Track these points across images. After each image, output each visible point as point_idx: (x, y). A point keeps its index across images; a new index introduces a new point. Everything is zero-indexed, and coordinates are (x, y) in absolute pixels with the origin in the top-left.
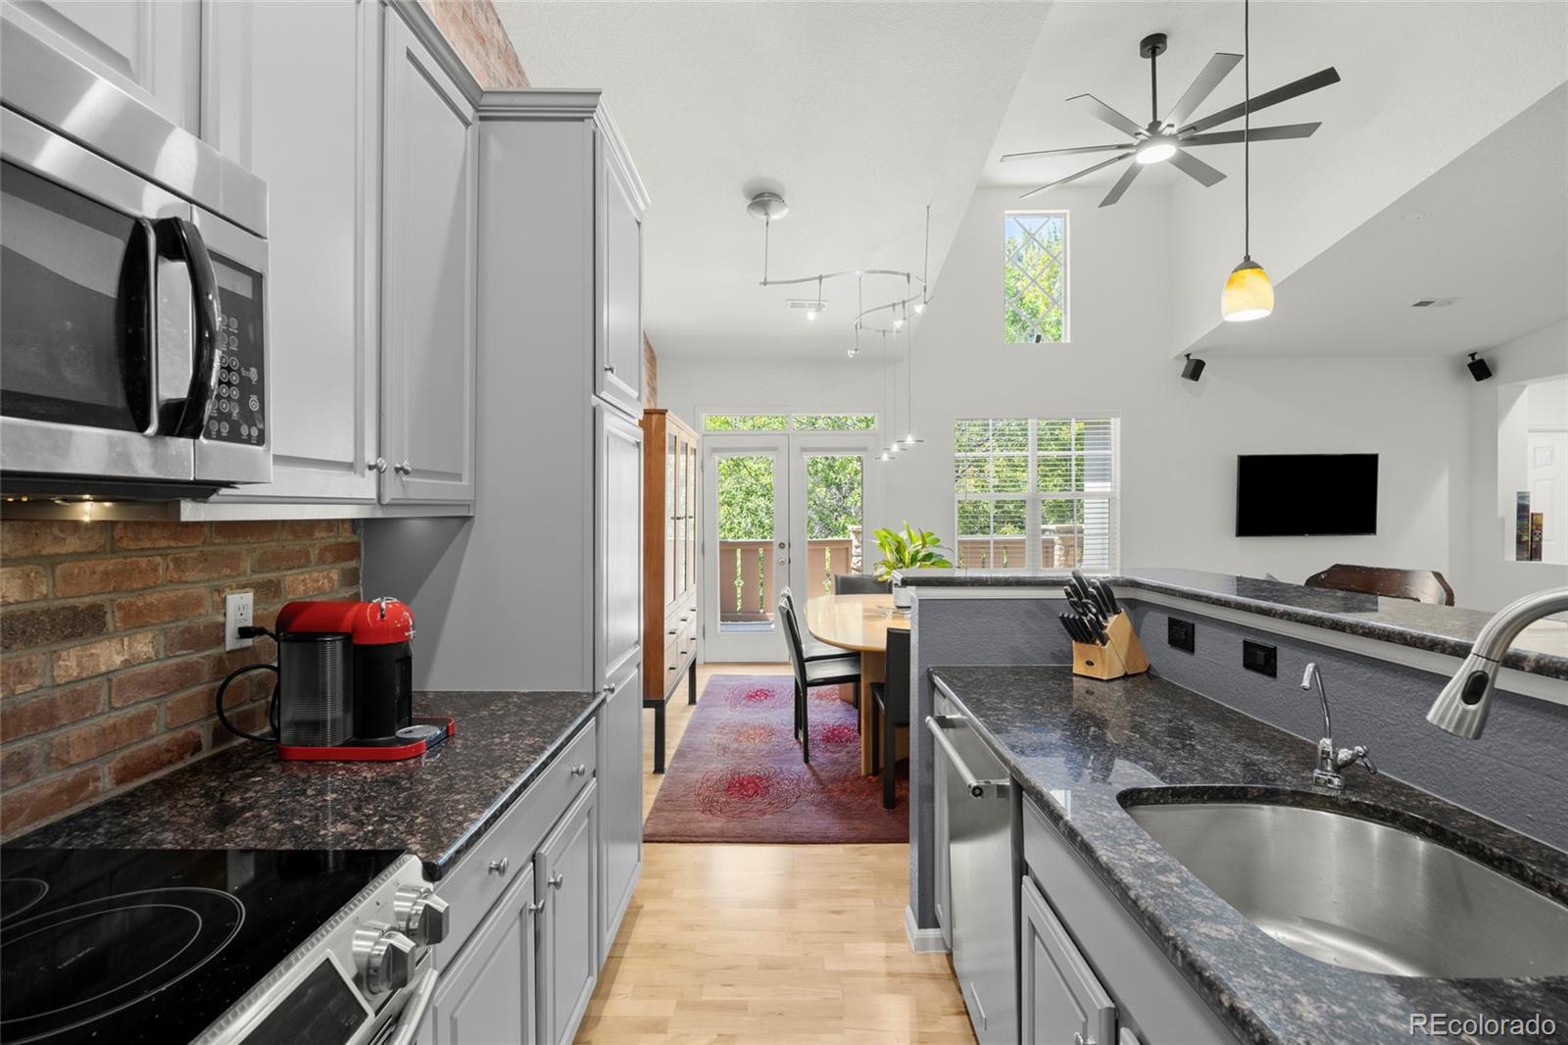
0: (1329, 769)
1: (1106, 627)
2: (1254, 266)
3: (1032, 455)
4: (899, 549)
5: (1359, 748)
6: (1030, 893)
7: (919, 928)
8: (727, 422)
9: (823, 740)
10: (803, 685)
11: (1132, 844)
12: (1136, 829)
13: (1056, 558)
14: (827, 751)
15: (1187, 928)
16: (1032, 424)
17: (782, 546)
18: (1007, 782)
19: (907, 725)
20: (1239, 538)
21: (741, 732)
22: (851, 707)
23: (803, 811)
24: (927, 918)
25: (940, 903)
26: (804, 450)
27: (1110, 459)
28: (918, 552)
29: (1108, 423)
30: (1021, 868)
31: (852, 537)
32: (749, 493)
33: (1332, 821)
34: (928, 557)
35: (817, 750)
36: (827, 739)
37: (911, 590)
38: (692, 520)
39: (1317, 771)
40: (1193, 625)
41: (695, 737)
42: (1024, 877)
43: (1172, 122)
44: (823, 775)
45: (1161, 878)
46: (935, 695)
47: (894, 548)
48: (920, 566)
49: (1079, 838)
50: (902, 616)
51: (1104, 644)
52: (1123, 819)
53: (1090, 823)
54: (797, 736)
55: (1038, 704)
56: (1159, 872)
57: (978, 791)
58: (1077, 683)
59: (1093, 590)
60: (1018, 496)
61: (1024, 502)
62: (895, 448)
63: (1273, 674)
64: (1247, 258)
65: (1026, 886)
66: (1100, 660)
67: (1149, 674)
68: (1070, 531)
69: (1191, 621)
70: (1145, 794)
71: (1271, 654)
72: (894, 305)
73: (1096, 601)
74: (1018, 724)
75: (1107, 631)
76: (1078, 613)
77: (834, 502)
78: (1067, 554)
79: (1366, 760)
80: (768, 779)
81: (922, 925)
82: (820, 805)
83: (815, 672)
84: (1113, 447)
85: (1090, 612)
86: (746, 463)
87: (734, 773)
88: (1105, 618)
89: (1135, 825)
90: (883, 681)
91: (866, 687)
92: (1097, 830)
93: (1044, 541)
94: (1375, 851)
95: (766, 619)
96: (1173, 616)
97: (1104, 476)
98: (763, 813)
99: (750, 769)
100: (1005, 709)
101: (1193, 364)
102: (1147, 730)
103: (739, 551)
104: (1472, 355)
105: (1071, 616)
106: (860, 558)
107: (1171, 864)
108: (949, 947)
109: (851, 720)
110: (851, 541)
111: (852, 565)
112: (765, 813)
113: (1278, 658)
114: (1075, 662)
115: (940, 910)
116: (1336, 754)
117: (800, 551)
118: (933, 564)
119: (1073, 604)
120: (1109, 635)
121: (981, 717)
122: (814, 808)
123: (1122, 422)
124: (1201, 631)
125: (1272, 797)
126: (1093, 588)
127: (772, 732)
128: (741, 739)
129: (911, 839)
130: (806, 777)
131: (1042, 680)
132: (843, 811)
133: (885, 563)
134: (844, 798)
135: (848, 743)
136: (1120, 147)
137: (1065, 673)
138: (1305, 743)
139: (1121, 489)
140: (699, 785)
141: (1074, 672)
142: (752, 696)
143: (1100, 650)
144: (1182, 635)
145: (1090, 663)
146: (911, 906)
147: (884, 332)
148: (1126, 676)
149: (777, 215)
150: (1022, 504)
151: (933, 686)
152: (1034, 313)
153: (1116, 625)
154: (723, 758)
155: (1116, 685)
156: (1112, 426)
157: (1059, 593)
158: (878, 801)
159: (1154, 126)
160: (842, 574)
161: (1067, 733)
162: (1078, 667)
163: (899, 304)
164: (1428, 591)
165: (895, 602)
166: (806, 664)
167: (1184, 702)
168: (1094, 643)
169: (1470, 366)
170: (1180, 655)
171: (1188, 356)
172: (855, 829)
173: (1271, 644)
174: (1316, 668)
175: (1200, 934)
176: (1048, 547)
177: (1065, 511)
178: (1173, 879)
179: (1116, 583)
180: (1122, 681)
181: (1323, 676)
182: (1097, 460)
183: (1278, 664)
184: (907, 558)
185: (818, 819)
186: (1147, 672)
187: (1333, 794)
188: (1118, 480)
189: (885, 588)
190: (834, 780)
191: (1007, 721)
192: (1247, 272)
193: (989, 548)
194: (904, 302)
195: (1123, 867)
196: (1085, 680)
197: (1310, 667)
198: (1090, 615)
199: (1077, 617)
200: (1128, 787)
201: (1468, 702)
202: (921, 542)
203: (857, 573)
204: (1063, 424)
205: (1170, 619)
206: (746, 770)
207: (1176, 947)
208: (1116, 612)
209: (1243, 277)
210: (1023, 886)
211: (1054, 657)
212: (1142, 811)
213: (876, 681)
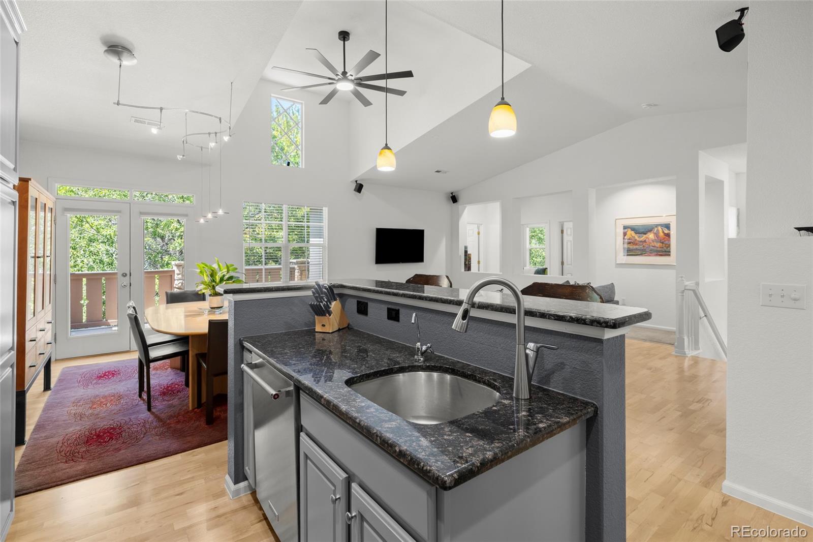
0: (420, 354)
1: (331, 307)
2: (389, 149)
3: (285, 223)
4: (212, 275)
5: (429, 345)
6: (305, 440)
7: (235, 485)
8: (72, 191)
9: (161, 395)
10: (145, 363)
11: (354, 400)
12: (355, 394)
13: (296, 276)
14: (164, 400)
15: (381, 427)
16: (285, 207)
17: (124, 275)
18: (292, 388)
19: (225, 372)
20: (376, 265)
21: (94, 402)
22: (179, 371)
23: (149, 441)
24: (239, 476)
25: (247, 466)
26: (141, 213)
27: (323, 227)
28: (224, 276)
29: (322, 210)
30: (299, 429)
31: (175, 268)
32: (91, 240)
33: (422, 375)
34: (231, 278)
35: (156, 401)
36: (163, 394)
37: (230, 297)
38: (49, 258)
39: (416, 356)
40: (367, 303)
41: (53, 413)
42: (301, 433)
43: (352, 74)
44: (163, 416)
45: (368, 411)
46: (244, 353)
47: (209, 273)
48: (226, 283)
49: (332, 404)
50: (214, 313)
51: (330, 316)
52: (349, 391)
53: (336, 396)
54: (140, 396)
55: (302, 348)
56: (367, 409)
57: (276, 397)
58: (318, 336)
59: (325, 290)
60: (275, 245)
61: (280, 247)
62: (210, 216)
63: (398, 320)
64: (386, 144)
65: (302, 437)
66: (328, 324)
67: (349, 328)
68: (303, 263)
69: (366, 301)
70: (355, 379)
71: (397, 312)
72: (209, 134)
73: (327, 295)
74: (294, 359)
75: (331, 309)
76: (318, 301)
77: (159, 246)
78: (301, 275)
79: (431, 349)
80: (120, 427)
81: (236, 482)
82: (162, 435)
83: (154, 353)
84: (324, 221)
85: (324, 301)
86: (88, 220)
87: (90, 431)
88: (330, 303)
89: (354, 392)
90: (206, 352)
91: (192, 357)
92: (339, 398)
93: (291, 268)
94: (435, 383)
95: (108, 325)
96: (359, 300)
97: (320, 236)
98: (119, 450)
99: (103, 424)
100: (286, 353)
101: (358, 185)
102: (352, 352)
103: (84, 280)
104: (452, 193)
105: (315, 303)
106: (181, 281)
107: (371, 404)
108: (254, 487)
109: (180, 378)
110: (174, 271)
111: (175, 286)
112: (120, 450)
113: (400, 313)
114: (316, 326)
115: (248, 470)
116: (422, 349)
117: (138, 278)
118: (234, 282)
119: (316, 298)
120: (332, 311)
121: (275, 358)
122: (158, 437)
123: (328, 209)
124: (370, 305)
125: (402, 370)
126: (325, 289)
127: (120, 397)
128: (95, 406)
129: (229, 436)
130: (150, 420)
131: (302, 337)
132: (178, 434)
133: (204, 283)
134: (179, 426)
135: (179, 393)
136: (330, 79)
137: (312, 332)
138: (410, 347)
139: (328, 242)
140: (60, 445)
141: (316, 331)
142: (101, 377)
143: (328, 318)
144: (362, 308)
145: (323, 326)
146: (229, 475)
147: (202, 148)
148: (339, 330)
149: (127, 62)
150: (279, 249)
151: (243, 348)
152: (282, 149)
153: (335, 305)
154: (80, 422)
155: (336, 334)
156: (324, 212)
157: (309, 293)
158: (202, 423)
159: (344, 73)
160: (169, 291)
161: (318, 359)
162: (318, 328)
163: (213, 133)
164: (445, 283)
165: (210, 305)
166: (149, 348)
167: (365, 338)
168: (325, 315)
169: (451, 197)
170: (362, 317)
171: (356, 181)
172: (189, 442)
173: (397, 308)
174: (416, 315)
175: (385, 428)
176: (292, 271)
177: (299, 253)
178: (372, 410)
179: (334, 286)
180: (338, 332)
181: (418, 319)
182: (318, 227)
183: (400, 316)
184: (218, 279)
185: (161, 443)
186: (348, 327)
187: (421, 364)
188: (327, 238)
189: (201, 297)
190: (170, 417)
191: (288, 358)
192: (386, 150)
193: (262, 272)
194: (216, 133)
195: (352, 410)
196: (322, 334)
197: (414, 314)
198: (324, 302)
199: (318, 304)
200: (349, 377)
201: (464, 320)
202: (226, 270)
203: (178, 290)
204: (297, 208)
205: (358, 301)
206: (101, 426)
207: (377, 436)
208: (335, 300)
209: (385, 152)
210: (301, 438)
211: (306, 325)
212: (356, 386)
213: (199, 352)
